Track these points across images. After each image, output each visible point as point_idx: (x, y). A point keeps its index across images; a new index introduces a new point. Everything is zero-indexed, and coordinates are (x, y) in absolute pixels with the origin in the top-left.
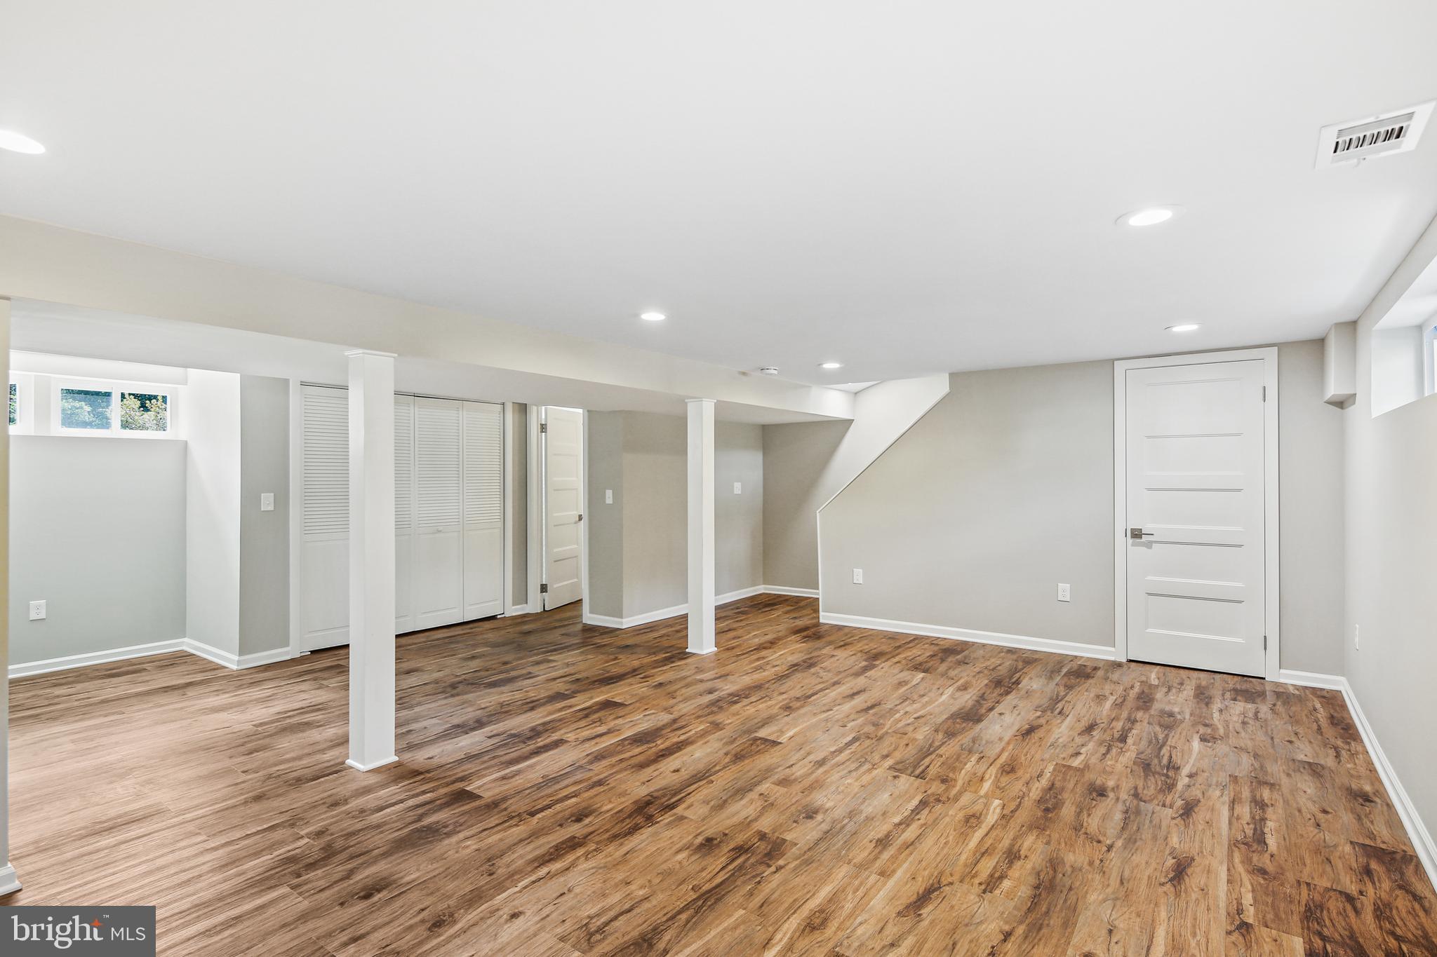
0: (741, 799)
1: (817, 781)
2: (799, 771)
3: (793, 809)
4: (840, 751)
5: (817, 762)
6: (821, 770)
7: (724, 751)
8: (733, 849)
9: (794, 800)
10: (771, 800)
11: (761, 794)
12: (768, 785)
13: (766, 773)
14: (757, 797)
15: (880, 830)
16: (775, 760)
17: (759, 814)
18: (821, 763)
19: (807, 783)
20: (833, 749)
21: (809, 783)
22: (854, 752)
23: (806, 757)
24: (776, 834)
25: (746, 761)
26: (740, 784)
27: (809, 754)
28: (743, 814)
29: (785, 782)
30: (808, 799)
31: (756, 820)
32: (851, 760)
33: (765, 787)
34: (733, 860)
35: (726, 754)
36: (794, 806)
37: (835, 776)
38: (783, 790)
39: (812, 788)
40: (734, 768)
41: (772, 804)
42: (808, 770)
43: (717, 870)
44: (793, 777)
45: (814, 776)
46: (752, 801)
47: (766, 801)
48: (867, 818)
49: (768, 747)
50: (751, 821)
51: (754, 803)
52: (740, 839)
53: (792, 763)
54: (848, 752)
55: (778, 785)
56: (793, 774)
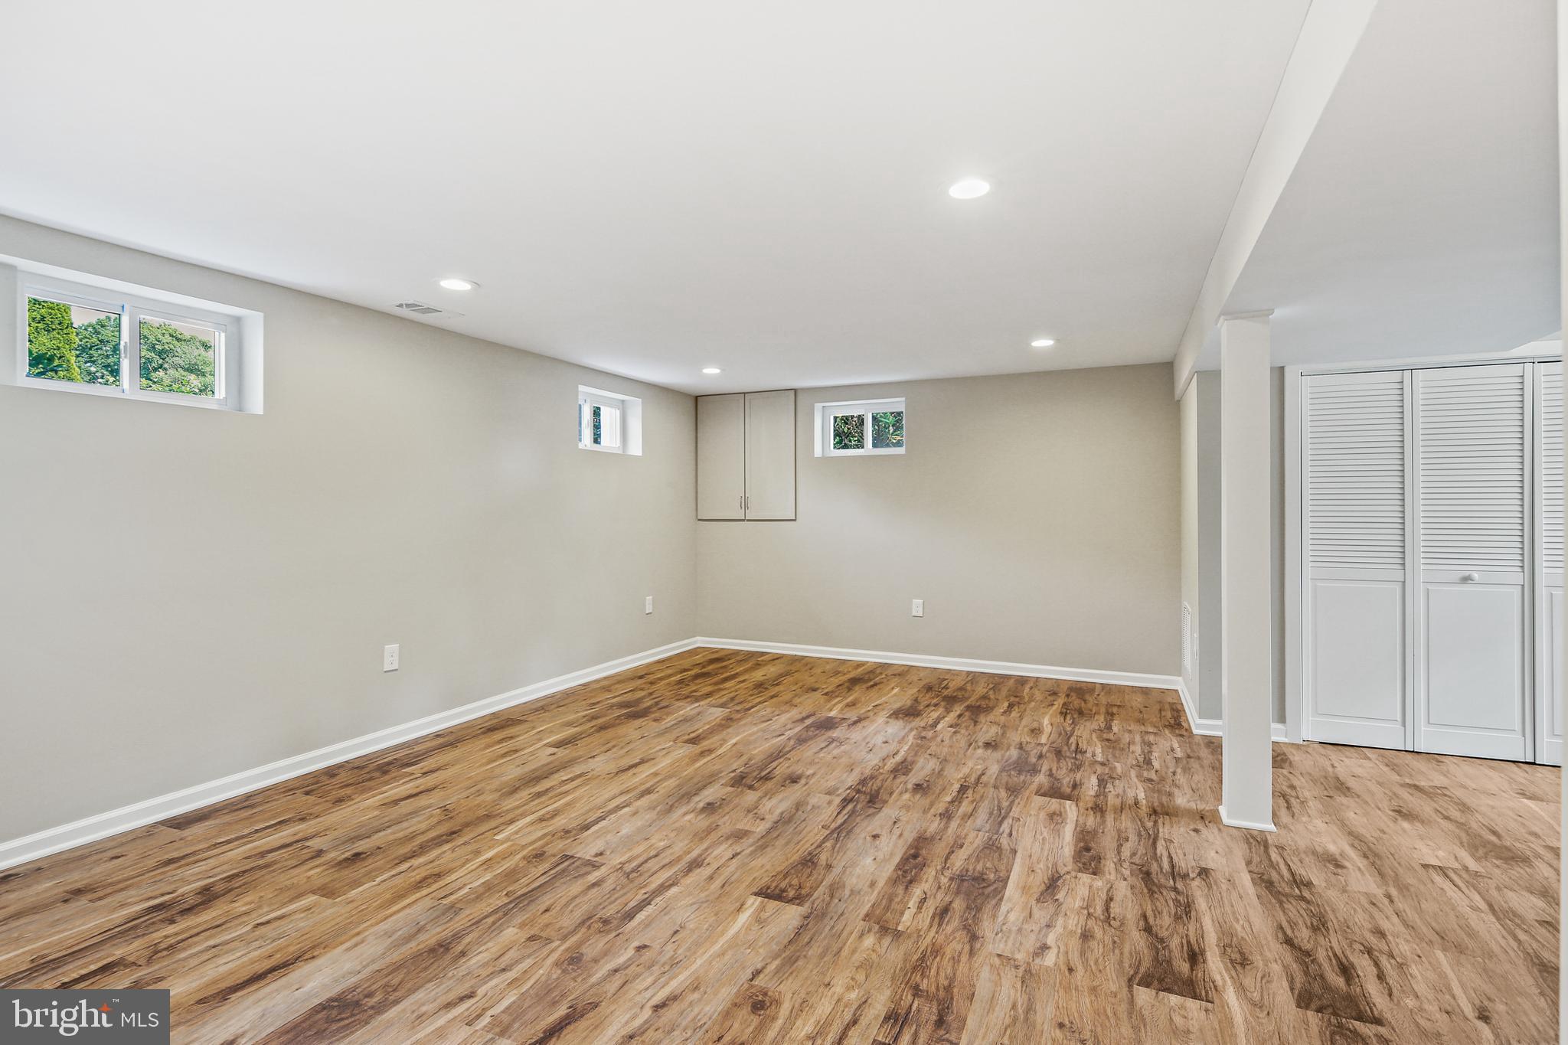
0: (782, 813)
1: (701, 839)
2: (723, 851)
3: (727, 810)
4: (663, 888)
5: (699, 865)
6: (694, 854)
7: (836, 871)
8: (772, 778)
9: (727, 817)
10: (750, 815)
11: (763, 819)
12: (758, 830)
13: (763, 844)
14: (767, 817)
15: (645, 801)
16: (760, 861)
17: (760, 802)
18: (696, 864)
19: (713, 836)
20: (674, 890)
21: (710, 837)
22: (641, 888)
23: (715, 873)
24: (739, 790)
25: (796, 857)
26: (790, 828)
27: (711, 878)
28: (774, 801)
29: (740, 835)
30: (711, 820)
31: (761, 798)
32: (649, 874)
33: (761, 828)
34: (769, 773)
35: (829, 867)
36: (726, 811)
37: (678, 848)
38: (740, 826)
39: (709, 831)
40: (806, 847)
41: (749, 811)
42: (712, 852)
43: (778, 768)
44: (730, 842)
45: (705, 846)
46: (770, 812)
47: (756, 814)
48: (654, 809)
49: (774, 885)
50: (765, 796)
51: (768, 811)
52: (769, 785)
53: (734, 860)
54: (653, 886)
55: (747, 831)
56: (731, 845)
